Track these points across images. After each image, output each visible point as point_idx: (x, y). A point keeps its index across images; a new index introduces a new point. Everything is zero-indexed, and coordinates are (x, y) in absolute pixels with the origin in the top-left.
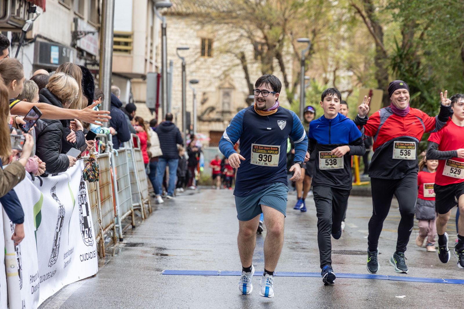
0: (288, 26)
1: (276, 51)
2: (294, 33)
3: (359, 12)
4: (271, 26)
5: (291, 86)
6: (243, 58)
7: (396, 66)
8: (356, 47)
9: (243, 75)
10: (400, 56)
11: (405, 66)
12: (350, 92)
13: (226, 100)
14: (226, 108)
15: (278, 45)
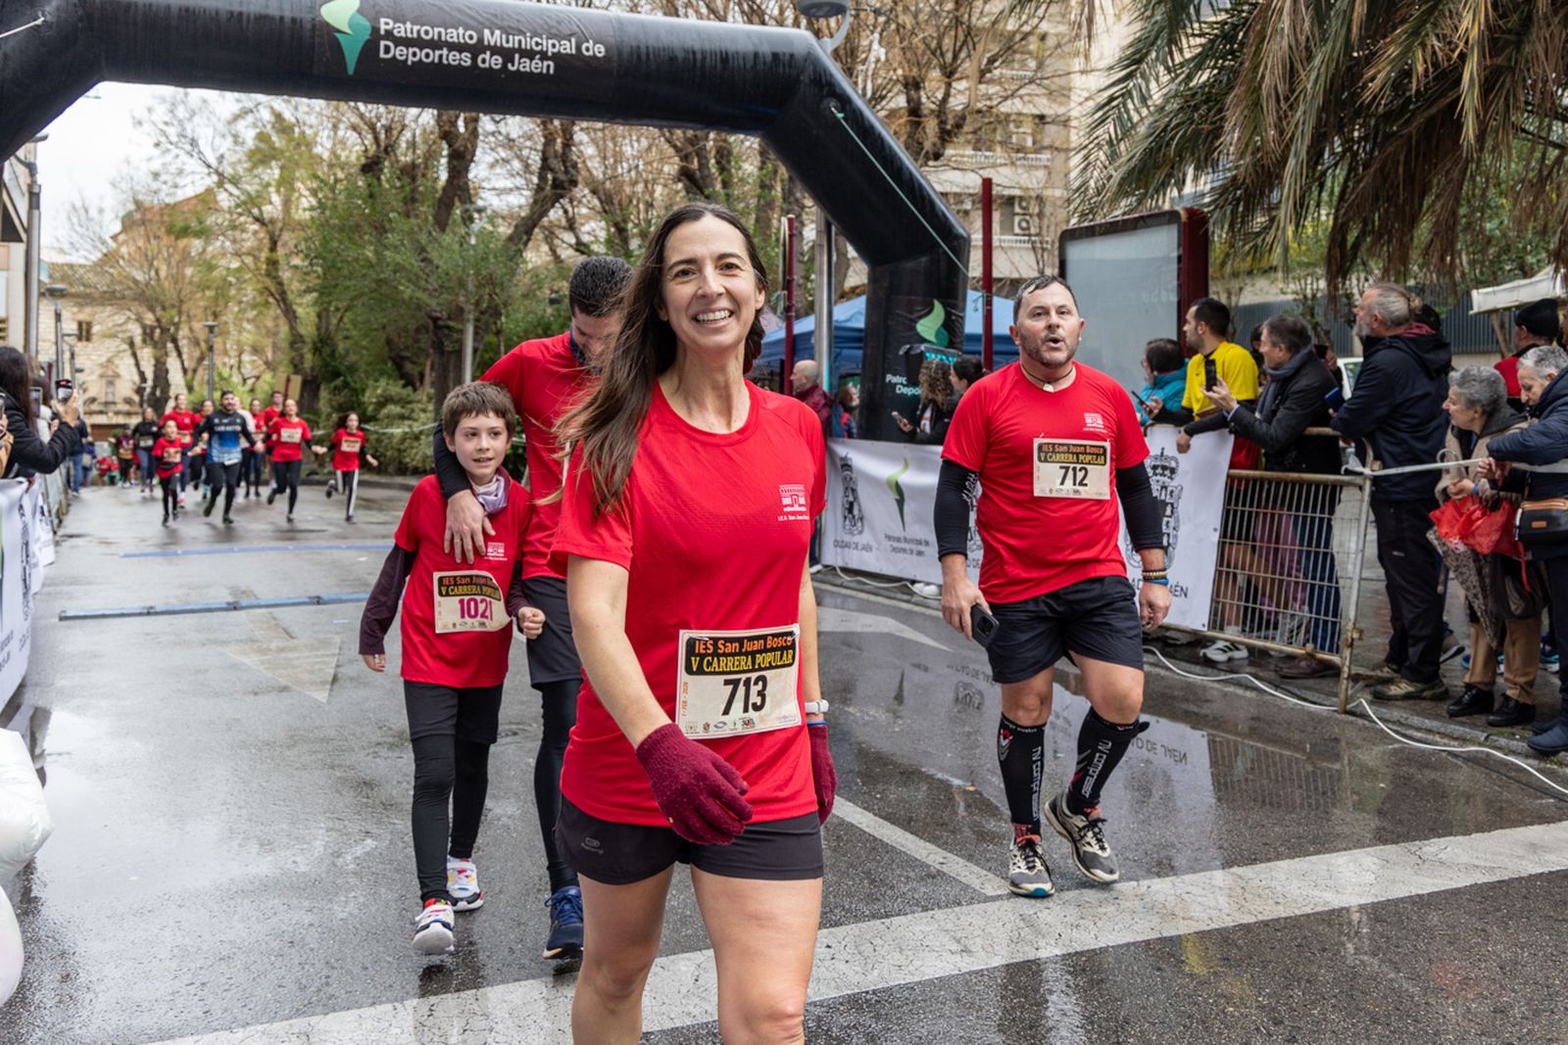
0: (185, 307)
1: (171, 335)
2: (191, 315)
4: (164, 309)
5: (190, 374)
6: (132, 344)
7: (316, 350)
8: (264, 331)
9: (132, 361)
10: (321, 341)
11: (327, 350)
12: (258, 378)
13: (110, 390)
14: (110, 399)
15: (172, 329)
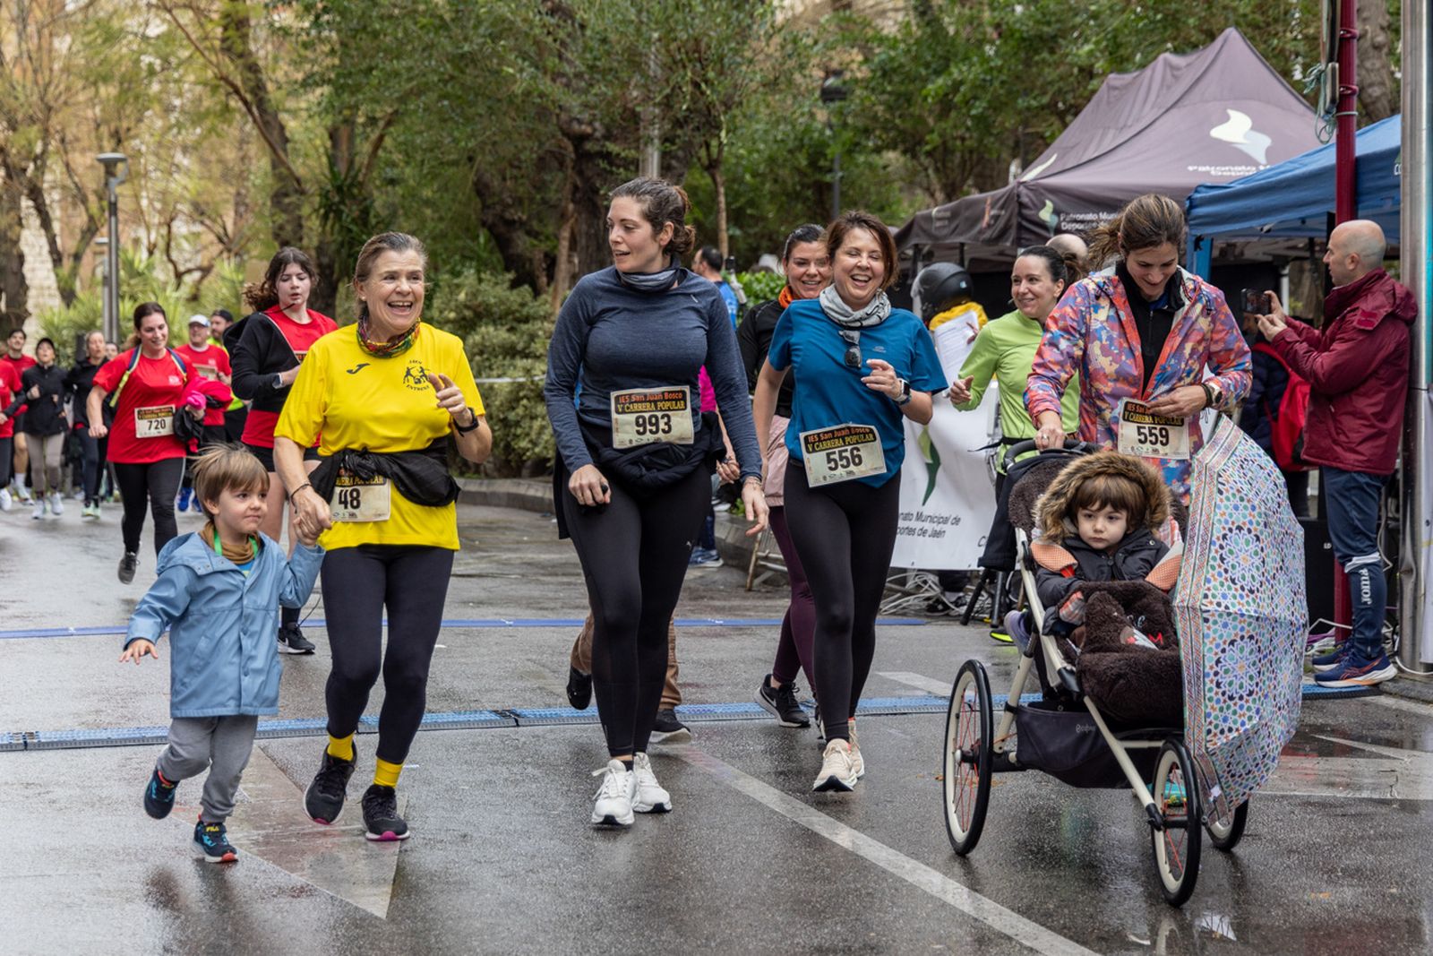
0: (55, 122)
1: (30, 180)
2: (69, 137)
3: (237, 91)
7: (330, 210)
8: (217, 170)
10: (339, 189)
11: (351, 211)
12: (206, 271)
15: (32, 167)
